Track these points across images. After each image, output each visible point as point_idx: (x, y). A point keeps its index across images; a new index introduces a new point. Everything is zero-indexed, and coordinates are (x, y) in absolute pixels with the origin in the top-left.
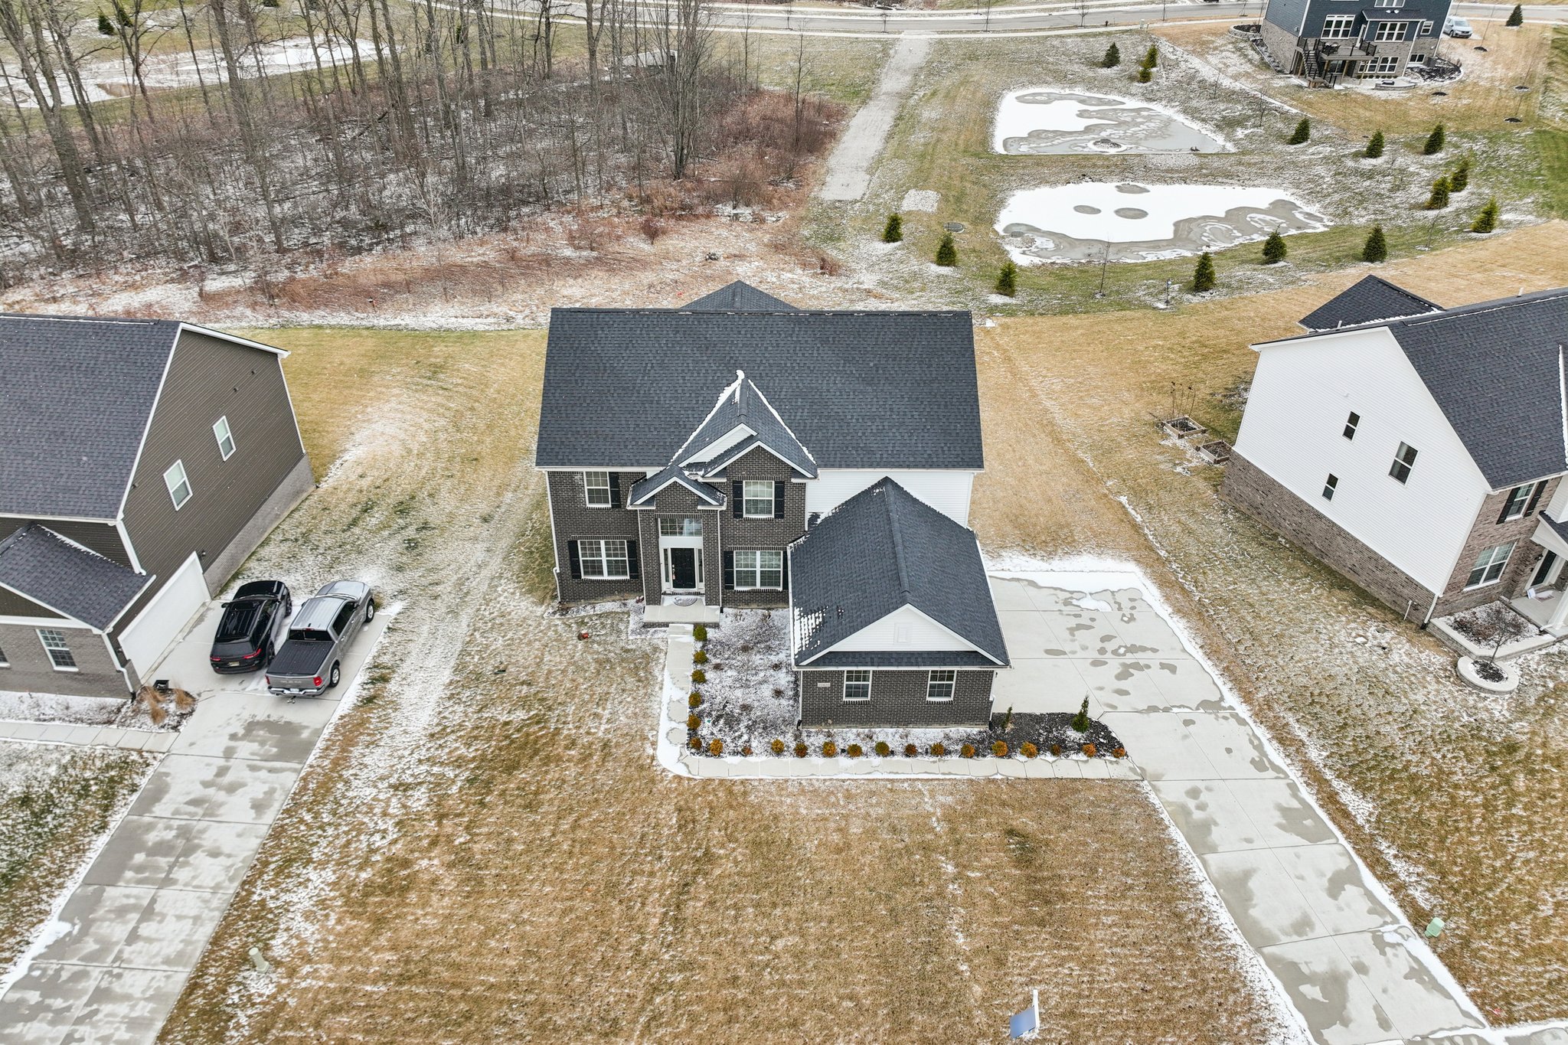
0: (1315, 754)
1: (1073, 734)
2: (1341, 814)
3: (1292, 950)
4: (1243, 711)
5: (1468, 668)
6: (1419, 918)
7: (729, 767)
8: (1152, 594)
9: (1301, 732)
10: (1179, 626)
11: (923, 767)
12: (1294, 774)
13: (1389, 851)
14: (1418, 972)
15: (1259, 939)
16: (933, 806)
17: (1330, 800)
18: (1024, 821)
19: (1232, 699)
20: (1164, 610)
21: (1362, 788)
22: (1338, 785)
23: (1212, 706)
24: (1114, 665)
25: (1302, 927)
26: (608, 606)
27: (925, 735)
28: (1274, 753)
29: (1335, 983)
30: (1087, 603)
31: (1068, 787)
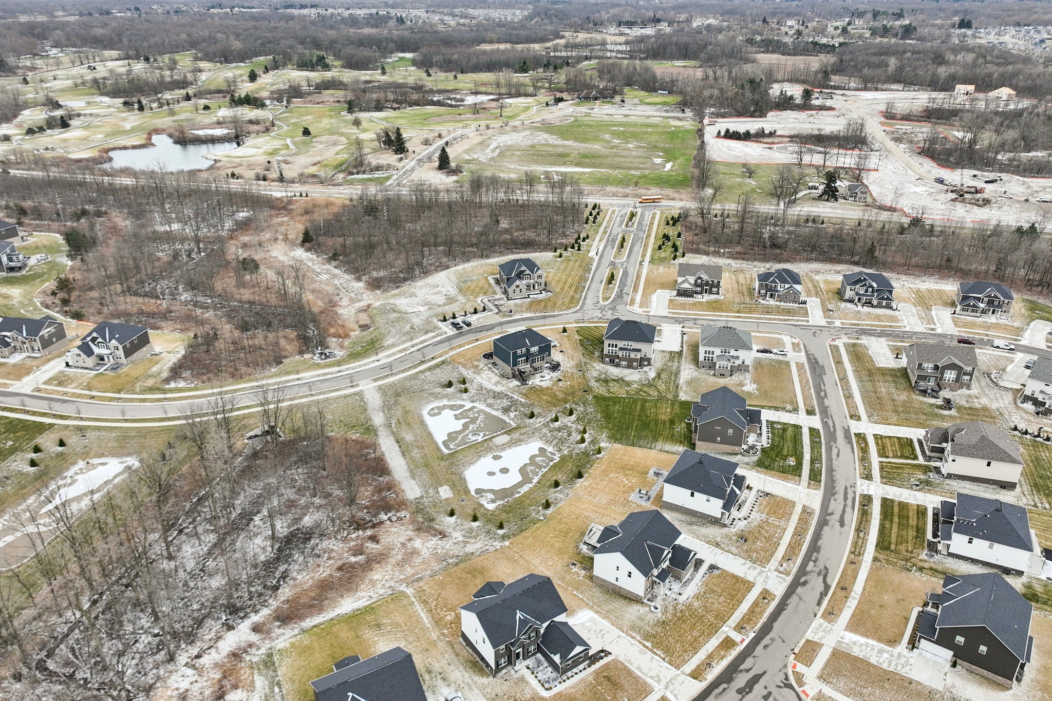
0: (638, 638)
1: (603, 654)
2: (647, 647)
3: (651, 674)
4: (624, 635)
5: (653, 609)
6: (664, 659)
7: (555, 691)
8: (596, 616)
9: (634, 635)
10: (605, 622)
11: (584, 673)
12: (637, 643)
13: (655, 650)
14: (667, 668)
15: (646, 675)
16: (591, 679)
17: (644, 645)
18: (605, 674)
19: (621, 634)
20: (600, 619)
21: (647, 641)
22: (644, 642)
23: (619, 636)
24: (599, 636)
25: (650, 669)
26: (504, 671)
27: (581, 667)
28: (632, 640)
29: (658, 676)
30: (587, 624)
31: (607, 664)
